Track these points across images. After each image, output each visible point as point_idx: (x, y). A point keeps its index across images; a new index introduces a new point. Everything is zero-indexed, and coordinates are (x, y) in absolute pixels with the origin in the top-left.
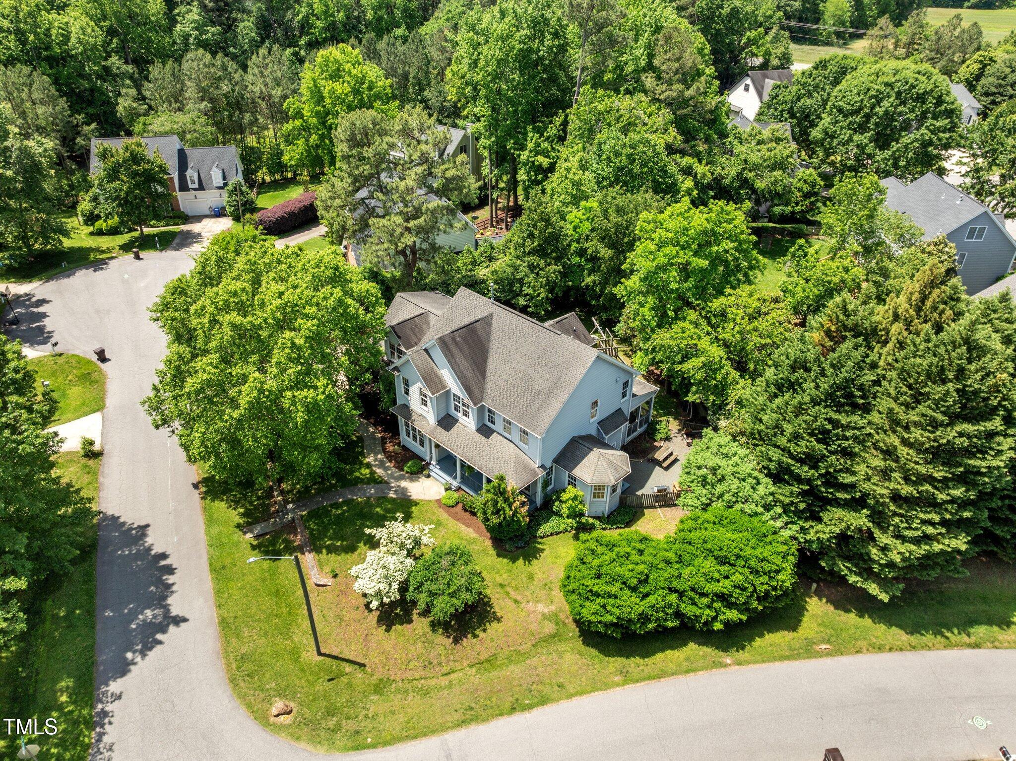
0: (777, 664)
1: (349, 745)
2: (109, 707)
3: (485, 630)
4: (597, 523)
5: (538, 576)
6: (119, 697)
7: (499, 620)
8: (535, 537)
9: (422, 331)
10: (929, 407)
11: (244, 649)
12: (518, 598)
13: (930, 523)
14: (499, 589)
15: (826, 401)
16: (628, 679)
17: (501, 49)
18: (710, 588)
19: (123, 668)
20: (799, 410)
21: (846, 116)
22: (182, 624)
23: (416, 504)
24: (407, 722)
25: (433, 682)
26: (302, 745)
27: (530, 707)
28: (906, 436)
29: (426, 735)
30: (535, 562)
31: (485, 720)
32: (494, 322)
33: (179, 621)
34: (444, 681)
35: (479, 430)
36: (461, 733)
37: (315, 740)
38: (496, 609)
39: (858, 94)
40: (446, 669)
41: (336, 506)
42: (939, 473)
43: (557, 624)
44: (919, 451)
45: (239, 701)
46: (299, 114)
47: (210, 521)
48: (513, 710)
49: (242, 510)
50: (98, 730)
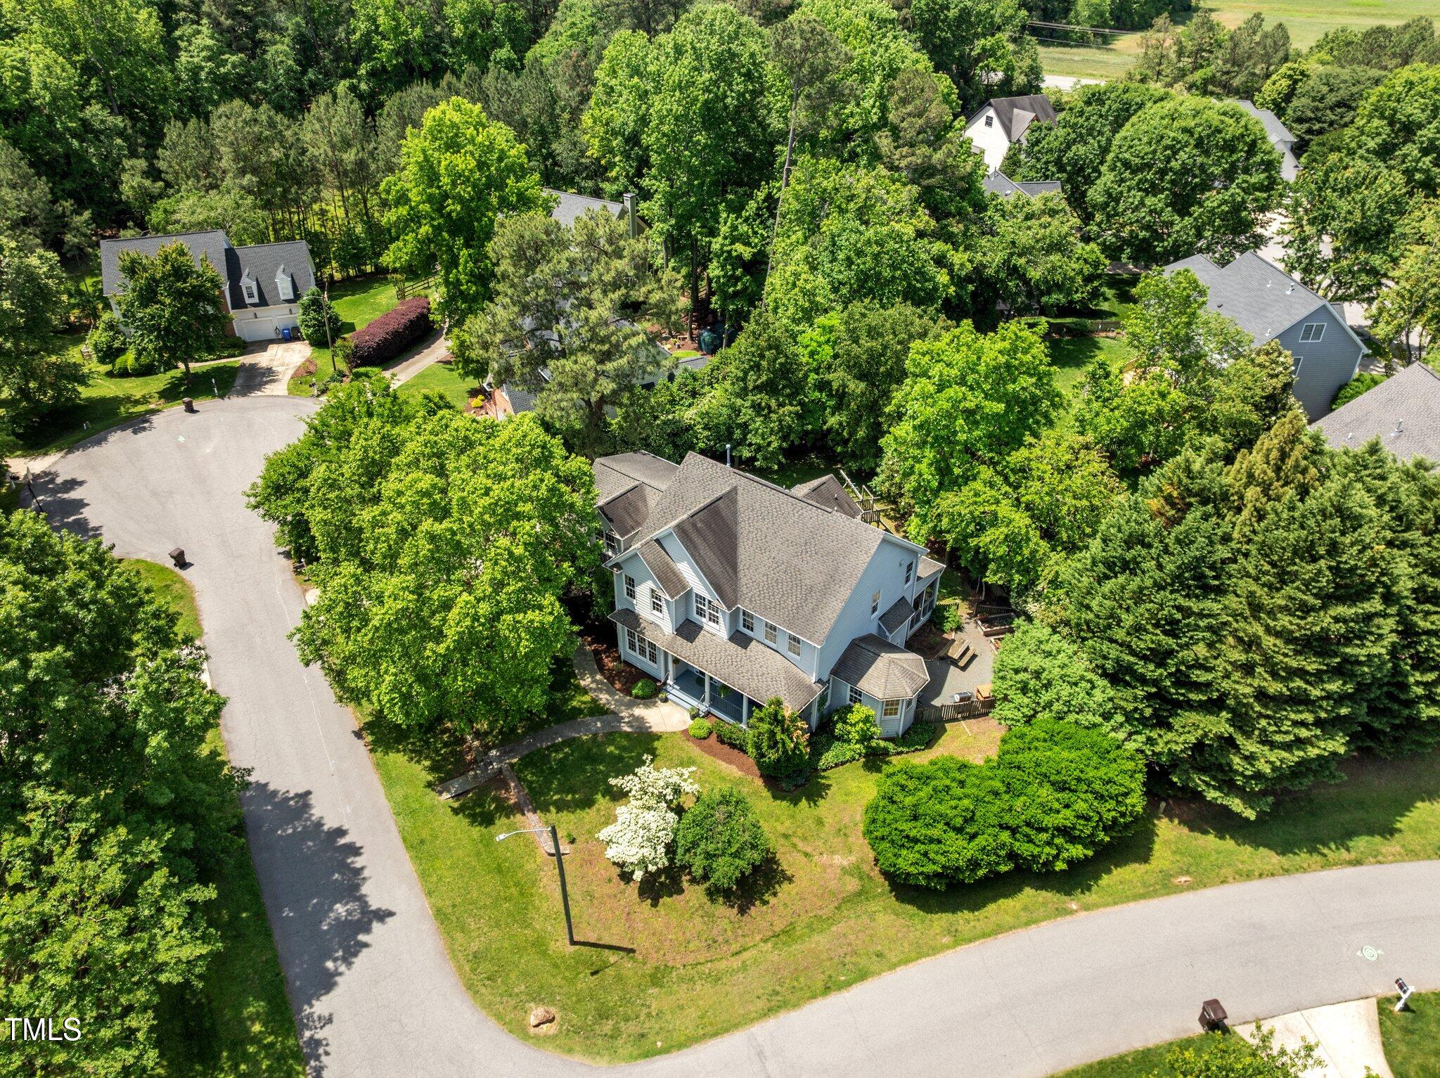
0: (1132, 905)
1: (635, 1053)
2: (319, 1035)
3: (775, 894)
4: (891, 746)
5: (829, 820)
6: (330, 1020)
7: (790, 879)
8: (816, 770)
9: (637, 510)
10: (1298, 588)
11: (475, 946)
12: (809, 850)
13: (1303, 724)
14: (782, 841)
15: (1172, 585)
16: (959, 939)
17: (679, 102)
18: (1049, 821)
19: (327, 983)
20: (1139, 597)
21: (1134, 172)
22: (389, 920)
23: (658, 737)
24: (701, 1018)
25: (722, 965)
26: (577, 1058)
27: (848, 984)
28: (1272, 624)
29: (727, 1030)
30: (821, 802)
31: (796, 1006)
32: (739, 498)
33: (383, 915)
34: (736, 963)
35: (732, 639)
36: (770, 1024)
37: (591, 1050)
38: (784, 866)
39: (1150, 143)
40: (735, 947)
41: (557, 747)
42: (1312, 665)
43: (861, 878)
44: (1288, 642)
45: (484, 1012)
46: (402, 199)
47: (390, 781)
48: (827, 990)
49: (427, 763)
50: (313, 1063)
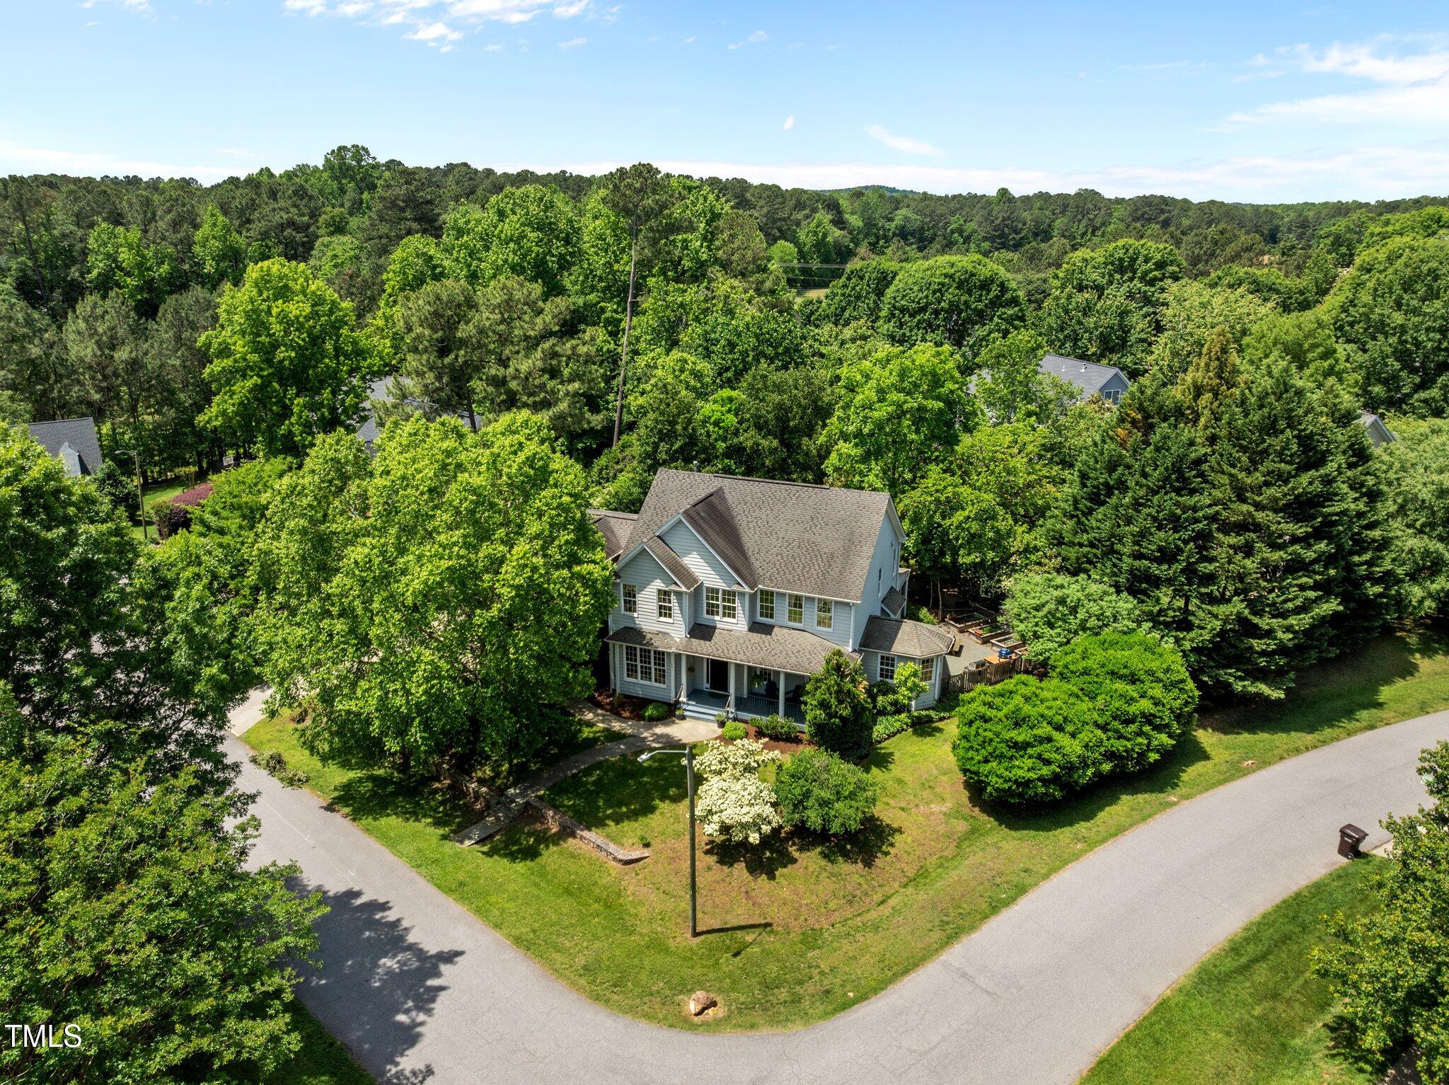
1: (830, 1008)
3: (892, 845)
4: (932, 713)
5: (908, 778)
6: (430, 1072)
7: (899, 830)
8: (871, 744)
9: (608, 539)
11: (581, 960)
12: (903, 805)
16: (1091, 844)
18: (1133, 709)
19: (407, 1037)
20: (1137, 505)
21: (912, 316)
22: (458, 959)
23: (692, 744)
24: (882, 961)
25: (873, 915)
26: (765, 1031)
27: (1012, 900)
28: (1258, 499)
29: (917, 965)
30: (891, 766)
31: (973, 928)
32: (728, 496)
33: (449, 957)
34: (885, 910)
35: (751, 629)
36: (958, 949)
37: (776, 1020)
38: (887, 821)
39: (921, 290)
40: (878, 897)
41: (588, 772)
43: (966, 820)
45: (628, 1017)
46: (225, 351)
47: (391, 842)
48: (995, 909)
49: (430, 820)
